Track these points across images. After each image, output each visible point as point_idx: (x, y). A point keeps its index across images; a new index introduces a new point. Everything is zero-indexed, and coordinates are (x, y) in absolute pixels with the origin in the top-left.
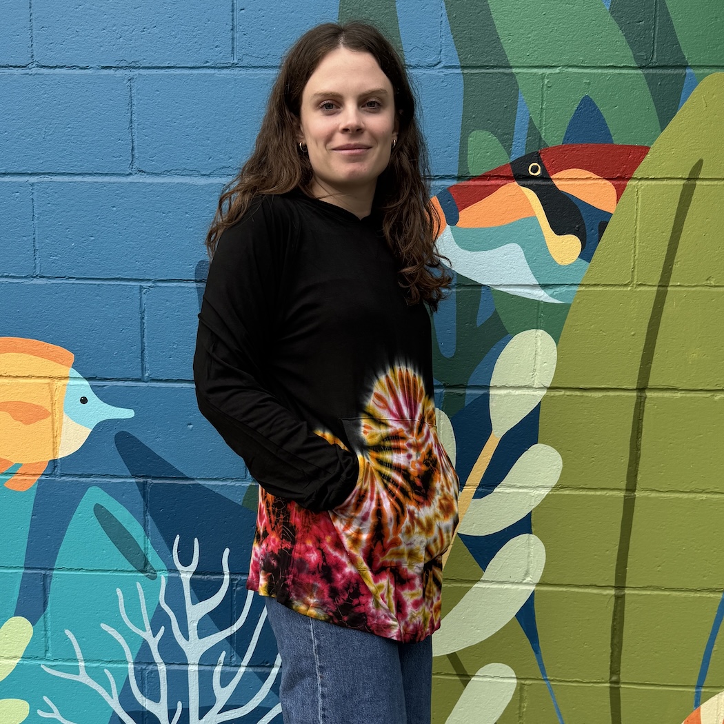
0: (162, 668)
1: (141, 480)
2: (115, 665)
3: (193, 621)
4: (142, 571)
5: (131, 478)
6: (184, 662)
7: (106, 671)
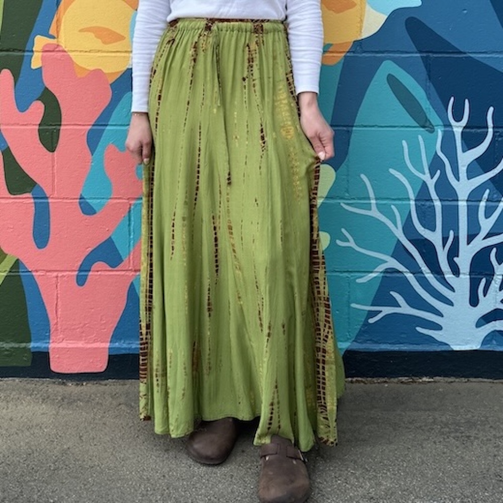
0: (438, 204)
1: (425, 55)
2: (400, 202)
3: (463, 166)
4: (424, 127)
5: (416, 53)
6: (456, 199)
7: (393, 207)
